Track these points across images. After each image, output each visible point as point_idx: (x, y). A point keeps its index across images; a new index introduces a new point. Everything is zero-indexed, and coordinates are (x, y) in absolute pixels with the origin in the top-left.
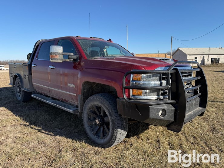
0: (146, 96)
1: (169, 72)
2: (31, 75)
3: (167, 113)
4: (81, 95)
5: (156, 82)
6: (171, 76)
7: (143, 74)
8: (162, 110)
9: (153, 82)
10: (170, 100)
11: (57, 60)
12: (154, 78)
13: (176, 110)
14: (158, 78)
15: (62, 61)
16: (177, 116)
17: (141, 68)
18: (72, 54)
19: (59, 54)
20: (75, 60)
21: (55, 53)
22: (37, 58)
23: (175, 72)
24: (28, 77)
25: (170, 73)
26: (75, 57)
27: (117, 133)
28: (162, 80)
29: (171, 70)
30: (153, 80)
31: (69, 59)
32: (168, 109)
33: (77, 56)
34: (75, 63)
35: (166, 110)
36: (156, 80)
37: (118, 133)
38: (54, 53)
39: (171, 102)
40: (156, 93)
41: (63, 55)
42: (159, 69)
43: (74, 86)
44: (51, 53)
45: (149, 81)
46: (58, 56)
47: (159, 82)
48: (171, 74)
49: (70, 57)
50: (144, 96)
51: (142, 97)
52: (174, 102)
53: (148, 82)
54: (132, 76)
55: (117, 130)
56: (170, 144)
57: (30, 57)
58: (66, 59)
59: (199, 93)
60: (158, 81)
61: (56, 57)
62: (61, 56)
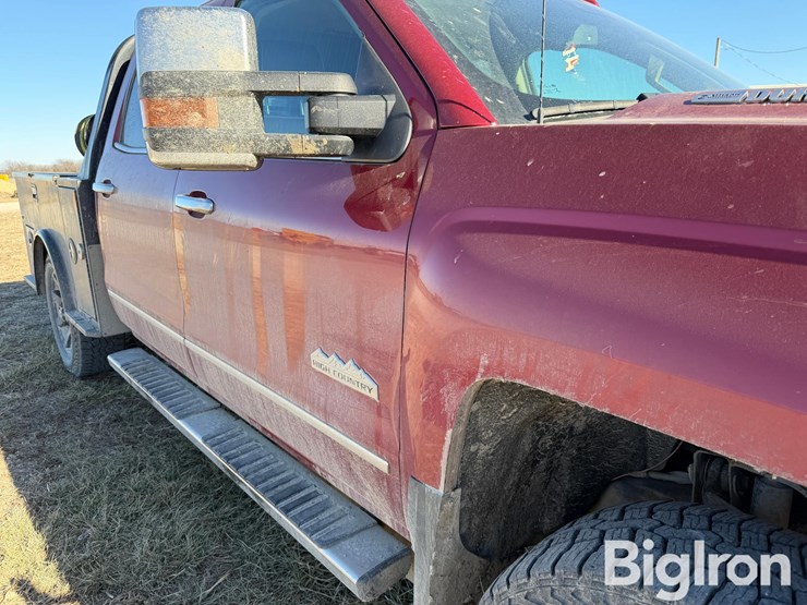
2: (98, 242)
4: (447, 497)
11: (208, 145)
15: (251, 160)
18: (342, 82)
19: (221, 85)
20: (365, 141)
21: (178, 83)
22: (122, 142)
24: (84, 256)
26: (371, 113)
31: (313, 131)
33: (391, 103)
34: (366, 168)
38: (174, 79)
41: (260, 96)
43: (367, 381)
44: (147, 75)
46: (213, 104)
49: (326, 112)
57: (89, 135)
58: (289, 136)
61: (195, 119)
62: (239, 102)
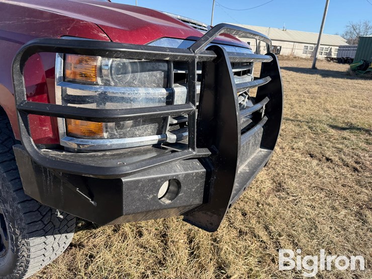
0: (121, 138)
1: (194, 58)
3: (184, 188)
5: (151, 91)
6: (200, 72)
7: (103, 56)
8: (169, 181)
9: (142, 92)
10: (193, 149)
12: (146, 75)
13: (208, 175)
14: (159, 75)
16: (212, 190)
17: (95, 32)
23: (215, 60)
25: (196, 61)
27: (29, 250)
28: (173, 85)
29: (202, 53)
30: (143, 84)
32: (187, 175)
35: (181, 179)
36: (154, 82)
37: (32, 250)
39: (196, 155)
40: (152, 127)
42: (164, 43)
45: (129, 85)
47: (164, 92)
48: (203, 65)
50: (112, 137)
51: (101, 142)
52: (205, 152)
53: (123, 90)
54: (59, 61)
55: (28, 244)
56: (191, 242)
59: (264, 115)
60: (158, 86)
